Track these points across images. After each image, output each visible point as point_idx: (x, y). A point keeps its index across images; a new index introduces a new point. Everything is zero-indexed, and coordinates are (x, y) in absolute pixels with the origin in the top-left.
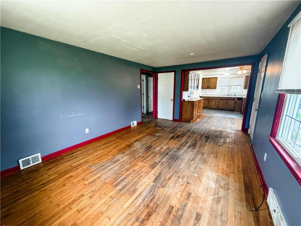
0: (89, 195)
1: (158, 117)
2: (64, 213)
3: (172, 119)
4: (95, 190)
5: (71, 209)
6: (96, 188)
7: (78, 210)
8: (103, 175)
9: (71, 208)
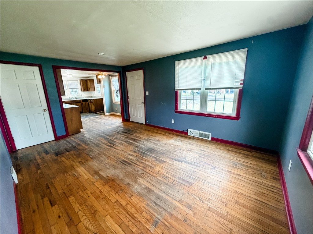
0: (207, 202)
1: (18, 148)
2: (234, 217)
3: (54, 139)
4: (200, 199)
5: (228, 213)
6: (197, 200)
7: (226, 206)
8: (175, 198)
9: (226, 214)
